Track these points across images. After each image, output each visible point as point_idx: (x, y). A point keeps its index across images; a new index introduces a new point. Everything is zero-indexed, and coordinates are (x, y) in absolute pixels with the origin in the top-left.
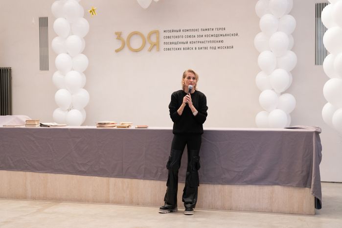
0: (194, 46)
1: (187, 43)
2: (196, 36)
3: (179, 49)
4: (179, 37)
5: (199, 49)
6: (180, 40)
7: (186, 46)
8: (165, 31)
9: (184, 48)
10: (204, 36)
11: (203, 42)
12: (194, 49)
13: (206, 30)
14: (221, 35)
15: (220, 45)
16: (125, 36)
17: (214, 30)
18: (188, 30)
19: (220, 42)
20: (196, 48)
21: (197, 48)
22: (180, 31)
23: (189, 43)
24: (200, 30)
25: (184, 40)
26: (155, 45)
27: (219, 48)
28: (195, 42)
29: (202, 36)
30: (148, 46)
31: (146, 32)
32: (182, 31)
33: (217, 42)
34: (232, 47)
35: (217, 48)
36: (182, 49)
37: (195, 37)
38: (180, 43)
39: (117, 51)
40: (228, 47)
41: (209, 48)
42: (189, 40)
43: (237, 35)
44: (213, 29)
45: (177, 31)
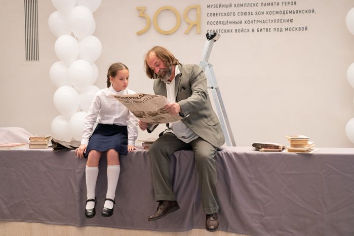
0: (250, 26)
1: (241, 22)
2: (254, 13)
3: (228, 31)
4: (229, 14)
5: (258, 31)
6: (231, 18)
7: (239, 27)
8: (208, 6)
9: (236, 30)
10: (265, 13)
11: (264, 22)
12: (251, 30)
13: (269, 4)
14: (290, 12)
15: (289, 25)
16: (151, 13)
17: (280, 4)
18: (242, 5)
19: (288, 21)
20: (253, 30)
21: (256, 30)
22: (231, 6)
23: (243, 22)
24: (259, 5)
25: (237, 18)
26: (194, 25)
27: (286, 29)
28: (252, 22)
29: (263, 13)
30: (185, 27)
31: (181, 8)
32: (233, 5)
33: (284, 21)
34: (306, 29)
35: (284, 30)
36: (234, 31)
37: (252, 14)
38: (230, 23)
39: (139, 34)
40: (300, 29)
41: (272, 30)
42: (244, 18)
43: (313, 11)
44: (278, 4)
45: (227, 6)
